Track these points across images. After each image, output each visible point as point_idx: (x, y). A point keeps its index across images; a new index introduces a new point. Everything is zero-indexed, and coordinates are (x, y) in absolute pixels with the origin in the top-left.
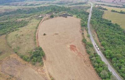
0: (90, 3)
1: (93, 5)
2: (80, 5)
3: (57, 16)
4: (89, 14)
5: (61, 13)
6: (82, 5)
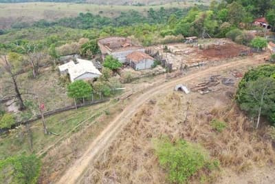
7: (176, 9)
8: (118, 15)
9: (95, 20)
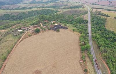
0: (86, 7)
1: (90, 9)
2: (75, 9)
3: (45, 30)
4: (87, 22)
5: (52, 24)
6: (77, 9)
7: (37, 11)
8: (18, 14)
9: (10, 16)
